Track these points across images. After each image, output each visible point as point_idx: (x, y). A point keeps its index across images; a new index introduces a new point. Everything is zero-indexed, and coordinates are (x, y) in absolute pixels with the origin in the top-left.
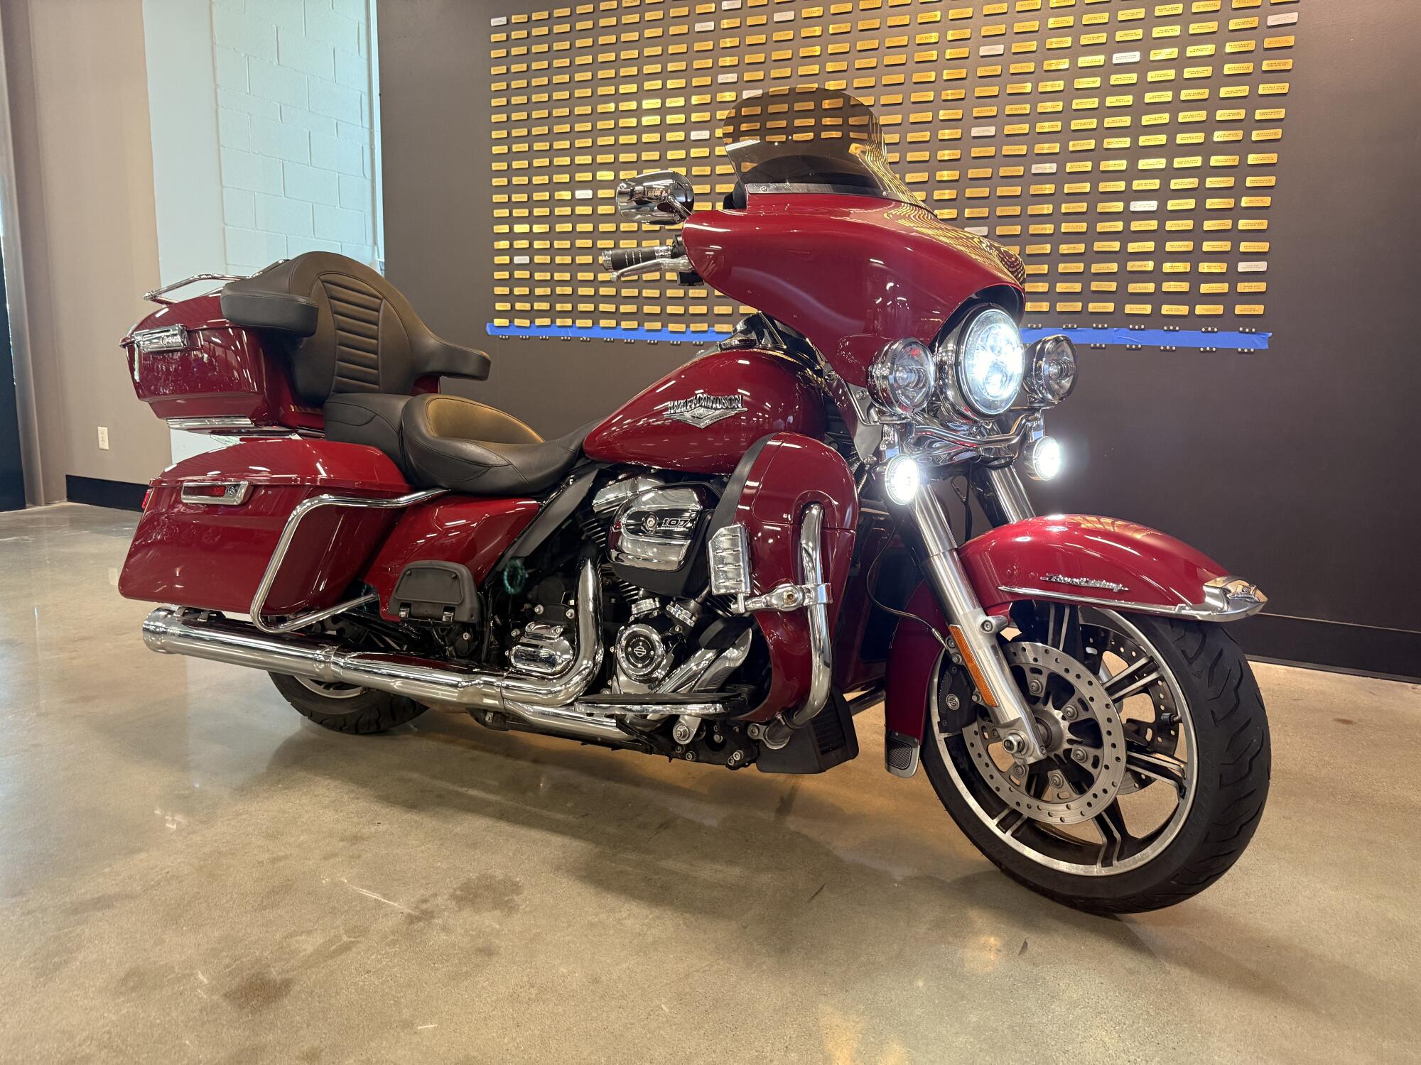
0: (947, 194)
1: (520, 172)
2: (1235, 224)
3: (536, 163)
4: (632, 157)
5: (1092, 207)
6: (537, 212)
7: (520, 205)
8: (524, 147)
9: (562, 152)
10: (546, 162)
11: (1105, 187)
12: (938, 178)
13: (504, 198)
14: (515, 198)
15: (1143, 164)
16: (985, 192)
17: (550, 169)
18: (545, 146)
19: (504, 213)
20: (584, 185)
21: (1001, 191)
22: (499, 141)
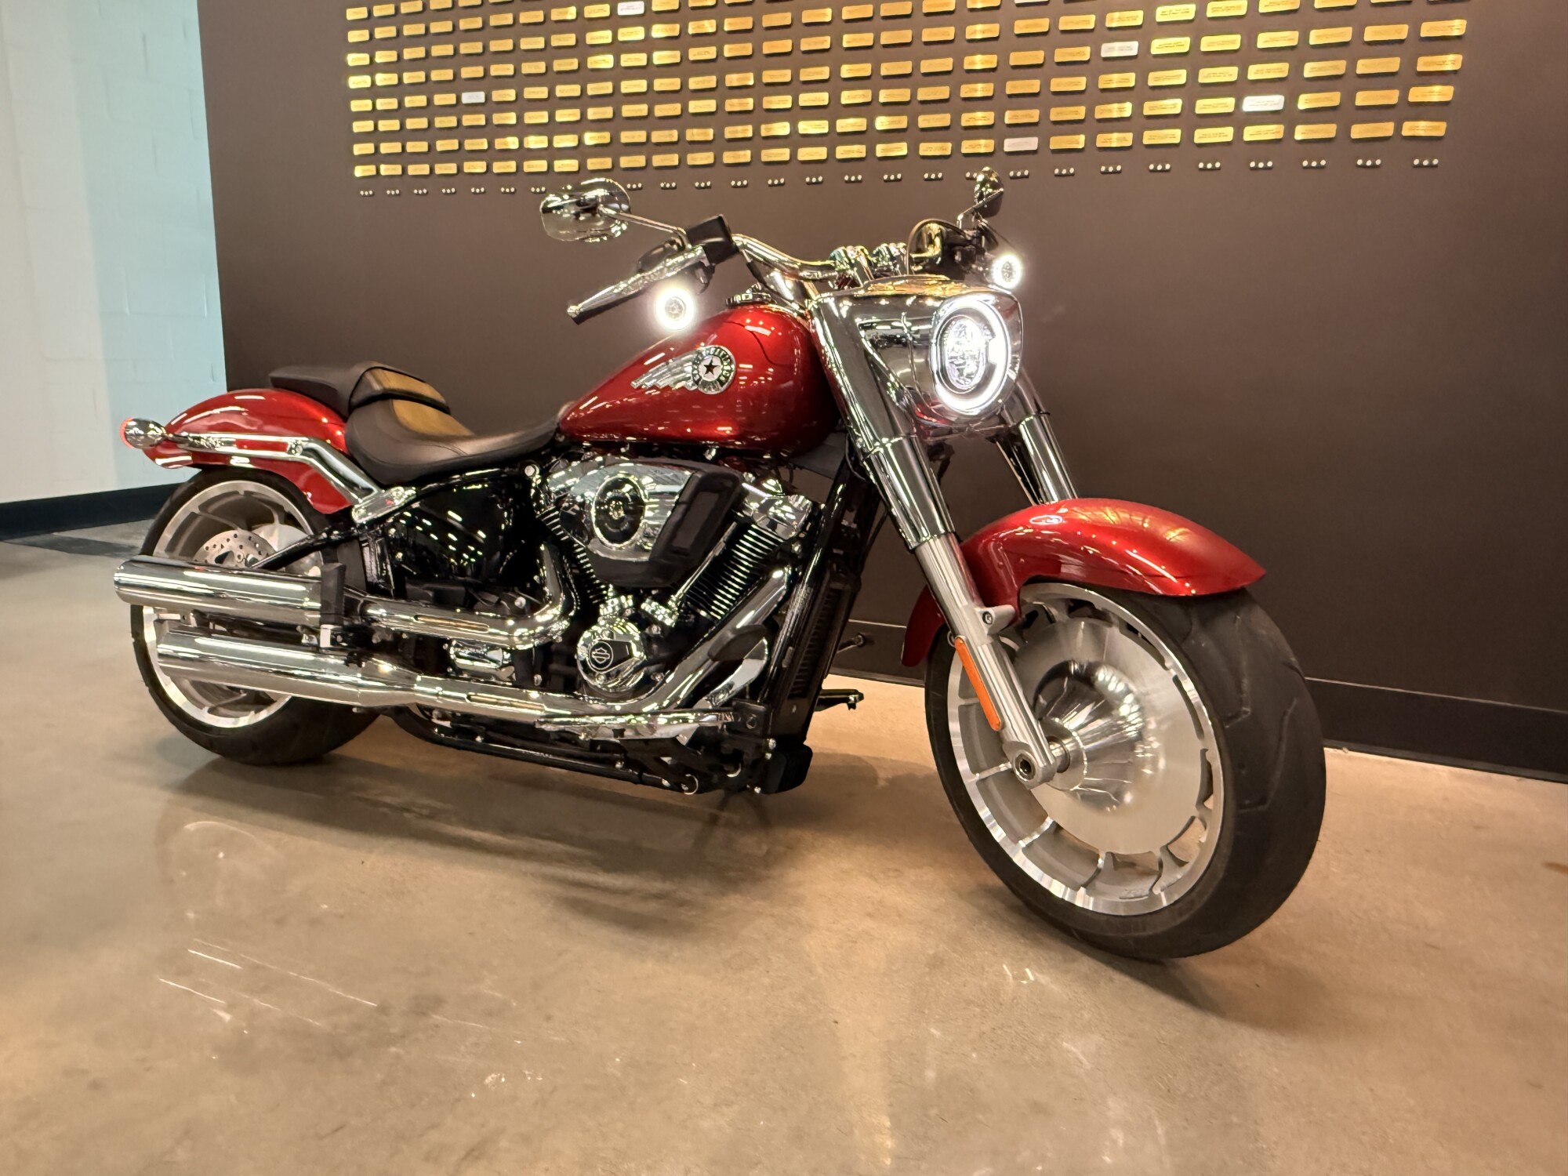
0: (981, 90)
1: (387, 68)
2: (1398, 128)
3: (409, 54)
4: (538, 43)
5: (1189, 106)
6: (412, 124)
7: (388, 114)
8: (389, 32)
9: (442, 37)
10: (420, 52)
11: (1207, 75)
12: (966, 67)
13: (365, 105)
14: (383, 104)
15: (1265, 40)
16: (1034, 86)
17: (426, 63)
18: (420, 29)
19: (367, 126)
20: (473, 84)
21: (1059, 84)
22: (357, 24)
